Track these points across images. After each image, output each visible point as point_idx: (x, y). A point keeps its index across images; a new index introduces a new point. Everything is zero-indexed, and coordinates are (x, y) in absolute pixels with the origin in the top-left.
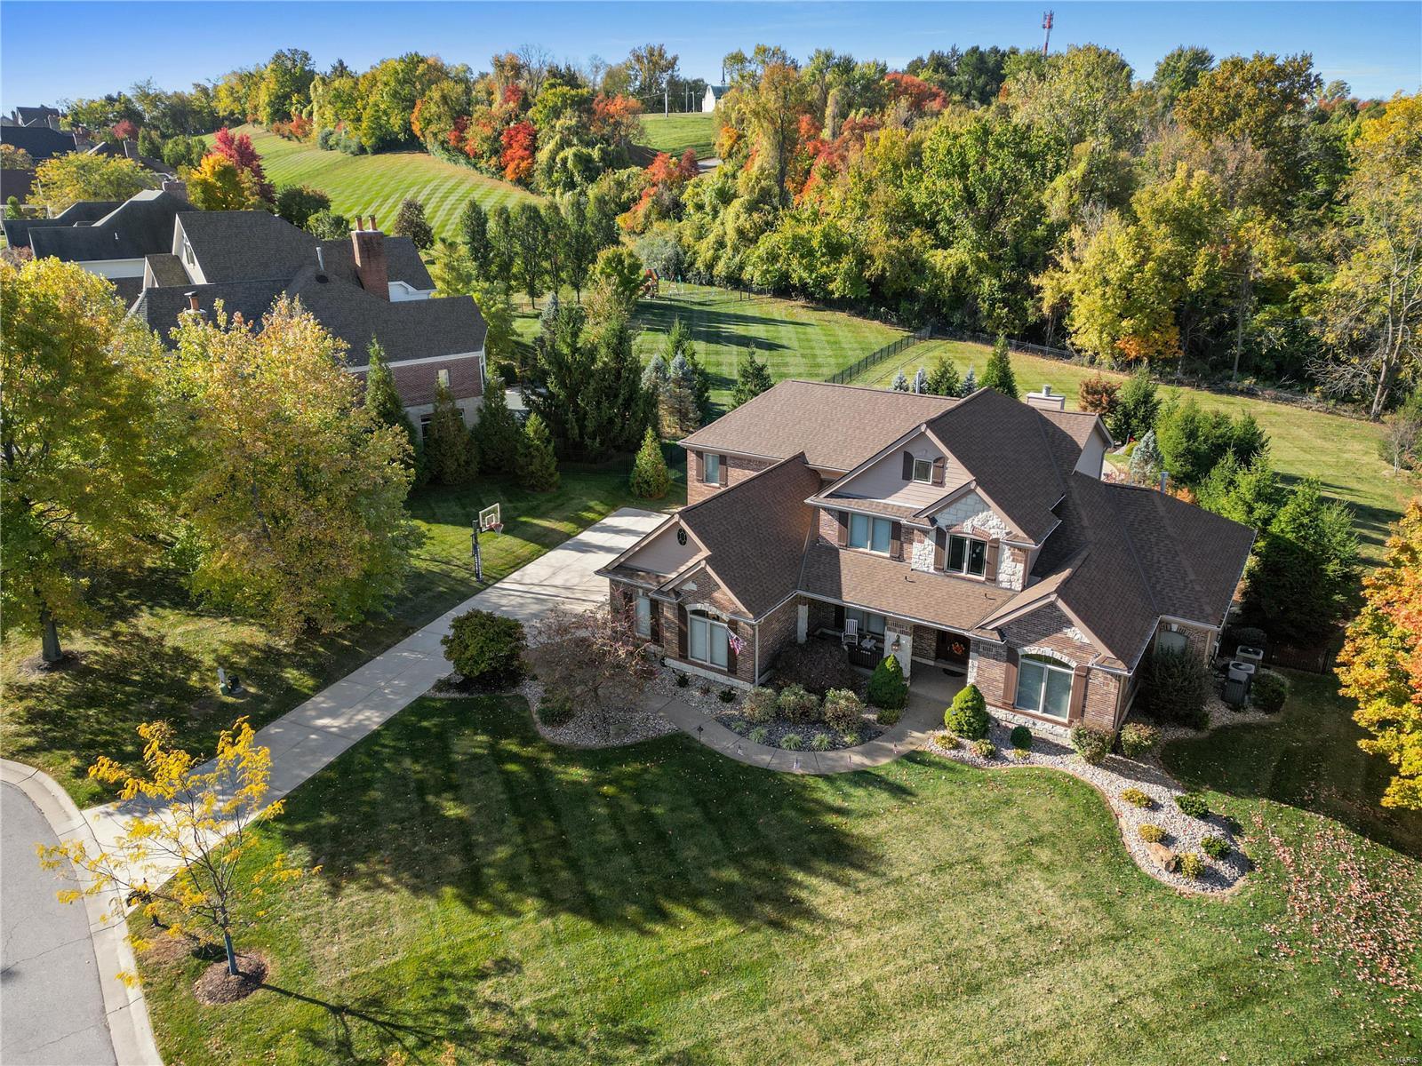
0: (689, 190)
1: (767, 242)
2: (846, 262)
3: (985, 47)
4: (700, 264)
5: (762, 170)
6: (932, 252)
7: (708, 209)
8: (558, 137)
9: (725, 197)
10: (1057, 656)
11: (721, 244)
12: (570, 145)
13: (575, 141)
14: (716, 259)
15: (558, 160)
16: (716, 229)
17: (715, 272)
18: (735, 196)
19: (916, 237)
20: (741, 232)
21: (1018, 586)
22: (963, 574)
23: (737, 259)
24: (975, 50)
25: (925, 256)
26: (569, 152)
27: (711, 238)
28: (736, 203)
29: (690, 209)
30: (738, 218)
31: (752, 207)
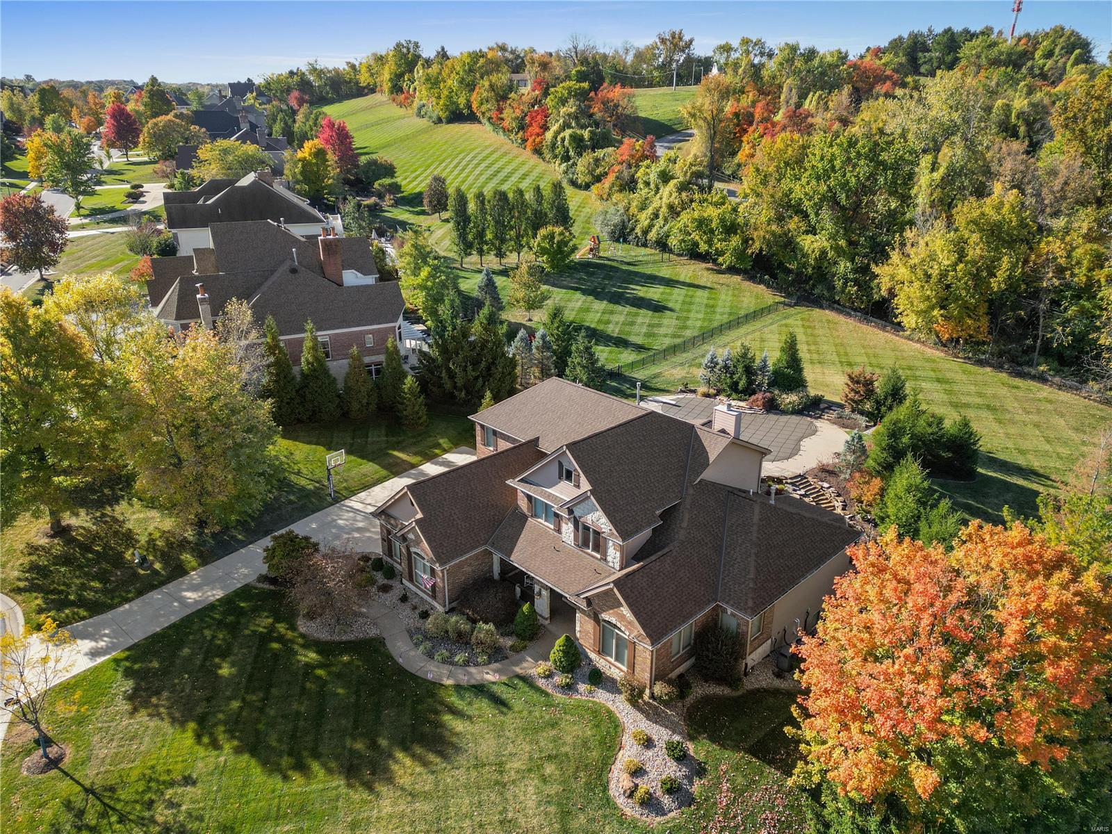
0: (641, 171)
1: (685, 218)
2: (735, 241)
3: (957, 28)
4: (638, 231)
5: (696, 157)
6: (804, 237)
7: (652, 186)
8: (561, 121)
9: (665, 177)
10: (619, 625)
11: (656, 216)
12: (569, 127)
13: (573, 124)
14: (651, 226)
15: (559, 139)
16: (656, 204)
17: (648, 238)
18: (672, 178)
19: (793, 224)
20: (671, 207)
21: (617, 567)
22: (589, 551)
23: (666, 228)
24: (948, 31)
25: (798, 240)
26: (568, 133)
27: (650, 210)
28: (672, 183)
29: (640, 185)
30: (671, 196)
31: (683, 188)
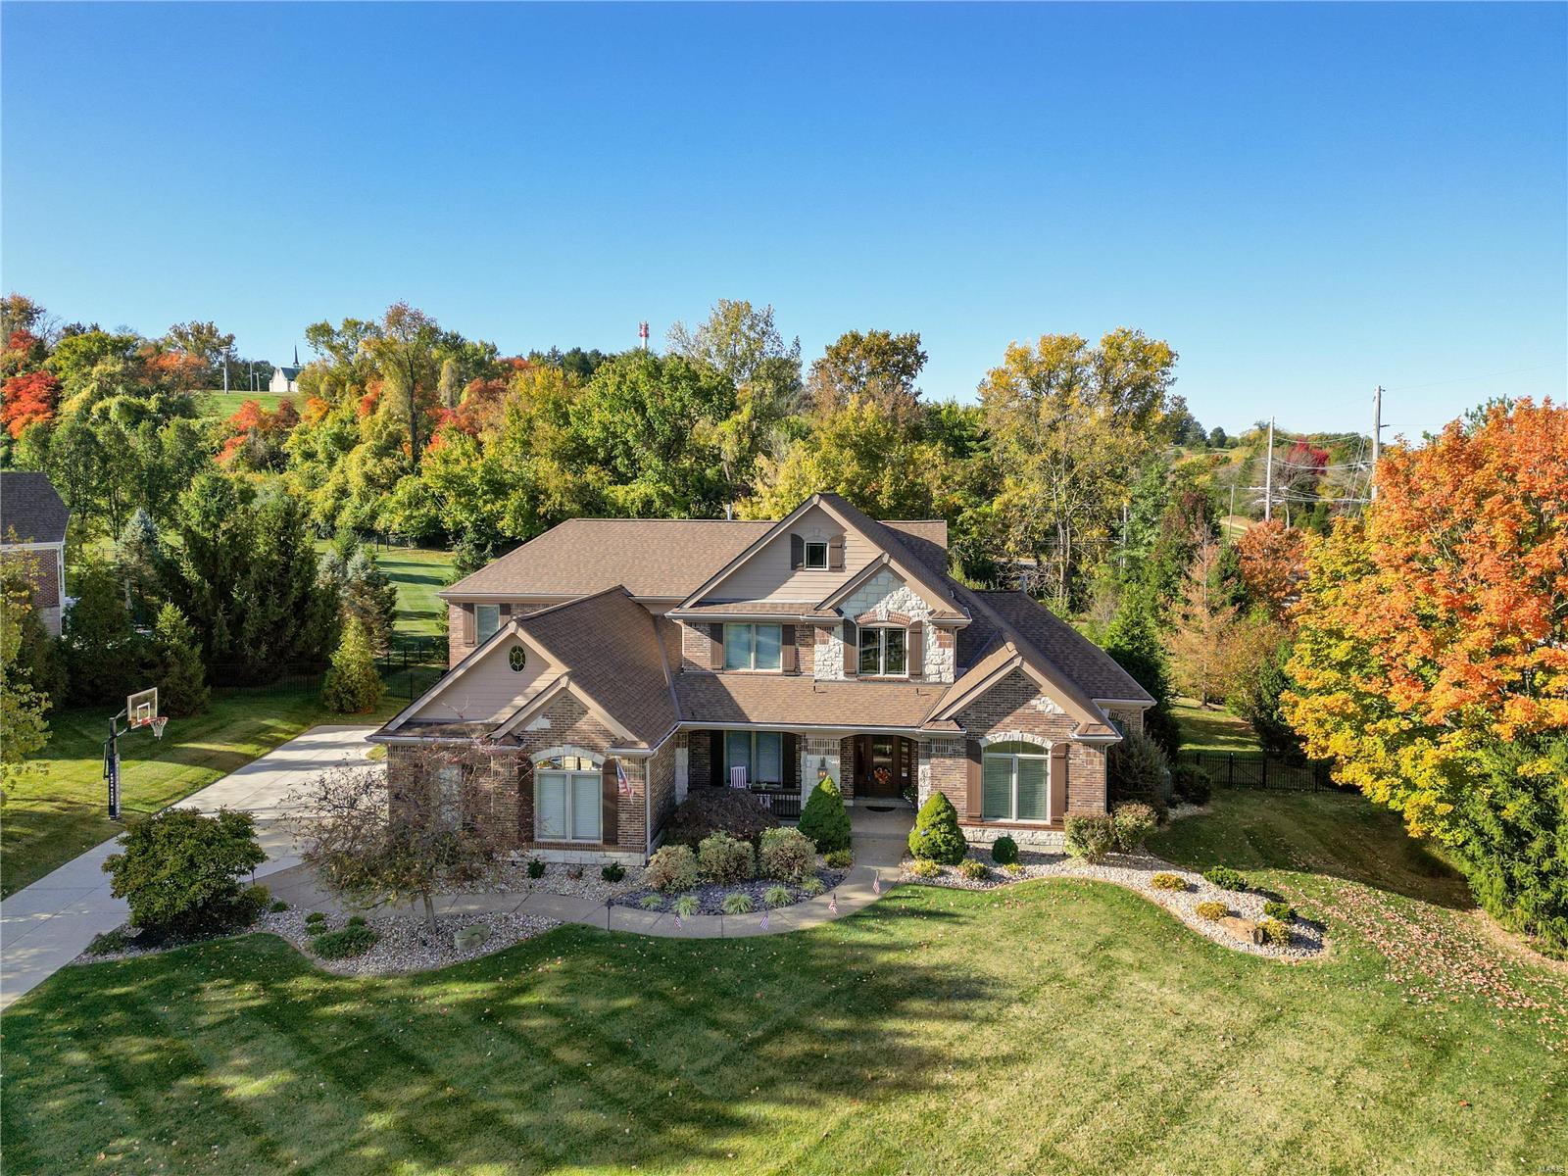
0: (294, 437)
1: (406, 487)
2: (516, 498)
4: (316, 515)
5: (389, 414)
6: (613, 488)
7: (321, 456)
8: (94, 385)
9: (344, 443)
10: (1028, 738)
11: (343, 492)
12: (112, 394)
13: (120, 389)
14: (338, 509)
15: (95, 409)
16: (334, 480)
17: (337, 523)
18: (357, 441)
19: (591, 474)
20: (370, 479)
21: (949, 677)
22: (881, 675)
23: (367, 508)
24: (577, 351)
25: (605, 492)
26: (112, 403)
27: (330, 487)
28: (359, 451)
29: (296, 458)
30: (365, 464)
31: (381, 453)
